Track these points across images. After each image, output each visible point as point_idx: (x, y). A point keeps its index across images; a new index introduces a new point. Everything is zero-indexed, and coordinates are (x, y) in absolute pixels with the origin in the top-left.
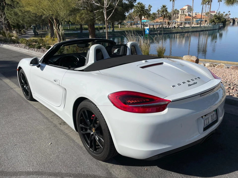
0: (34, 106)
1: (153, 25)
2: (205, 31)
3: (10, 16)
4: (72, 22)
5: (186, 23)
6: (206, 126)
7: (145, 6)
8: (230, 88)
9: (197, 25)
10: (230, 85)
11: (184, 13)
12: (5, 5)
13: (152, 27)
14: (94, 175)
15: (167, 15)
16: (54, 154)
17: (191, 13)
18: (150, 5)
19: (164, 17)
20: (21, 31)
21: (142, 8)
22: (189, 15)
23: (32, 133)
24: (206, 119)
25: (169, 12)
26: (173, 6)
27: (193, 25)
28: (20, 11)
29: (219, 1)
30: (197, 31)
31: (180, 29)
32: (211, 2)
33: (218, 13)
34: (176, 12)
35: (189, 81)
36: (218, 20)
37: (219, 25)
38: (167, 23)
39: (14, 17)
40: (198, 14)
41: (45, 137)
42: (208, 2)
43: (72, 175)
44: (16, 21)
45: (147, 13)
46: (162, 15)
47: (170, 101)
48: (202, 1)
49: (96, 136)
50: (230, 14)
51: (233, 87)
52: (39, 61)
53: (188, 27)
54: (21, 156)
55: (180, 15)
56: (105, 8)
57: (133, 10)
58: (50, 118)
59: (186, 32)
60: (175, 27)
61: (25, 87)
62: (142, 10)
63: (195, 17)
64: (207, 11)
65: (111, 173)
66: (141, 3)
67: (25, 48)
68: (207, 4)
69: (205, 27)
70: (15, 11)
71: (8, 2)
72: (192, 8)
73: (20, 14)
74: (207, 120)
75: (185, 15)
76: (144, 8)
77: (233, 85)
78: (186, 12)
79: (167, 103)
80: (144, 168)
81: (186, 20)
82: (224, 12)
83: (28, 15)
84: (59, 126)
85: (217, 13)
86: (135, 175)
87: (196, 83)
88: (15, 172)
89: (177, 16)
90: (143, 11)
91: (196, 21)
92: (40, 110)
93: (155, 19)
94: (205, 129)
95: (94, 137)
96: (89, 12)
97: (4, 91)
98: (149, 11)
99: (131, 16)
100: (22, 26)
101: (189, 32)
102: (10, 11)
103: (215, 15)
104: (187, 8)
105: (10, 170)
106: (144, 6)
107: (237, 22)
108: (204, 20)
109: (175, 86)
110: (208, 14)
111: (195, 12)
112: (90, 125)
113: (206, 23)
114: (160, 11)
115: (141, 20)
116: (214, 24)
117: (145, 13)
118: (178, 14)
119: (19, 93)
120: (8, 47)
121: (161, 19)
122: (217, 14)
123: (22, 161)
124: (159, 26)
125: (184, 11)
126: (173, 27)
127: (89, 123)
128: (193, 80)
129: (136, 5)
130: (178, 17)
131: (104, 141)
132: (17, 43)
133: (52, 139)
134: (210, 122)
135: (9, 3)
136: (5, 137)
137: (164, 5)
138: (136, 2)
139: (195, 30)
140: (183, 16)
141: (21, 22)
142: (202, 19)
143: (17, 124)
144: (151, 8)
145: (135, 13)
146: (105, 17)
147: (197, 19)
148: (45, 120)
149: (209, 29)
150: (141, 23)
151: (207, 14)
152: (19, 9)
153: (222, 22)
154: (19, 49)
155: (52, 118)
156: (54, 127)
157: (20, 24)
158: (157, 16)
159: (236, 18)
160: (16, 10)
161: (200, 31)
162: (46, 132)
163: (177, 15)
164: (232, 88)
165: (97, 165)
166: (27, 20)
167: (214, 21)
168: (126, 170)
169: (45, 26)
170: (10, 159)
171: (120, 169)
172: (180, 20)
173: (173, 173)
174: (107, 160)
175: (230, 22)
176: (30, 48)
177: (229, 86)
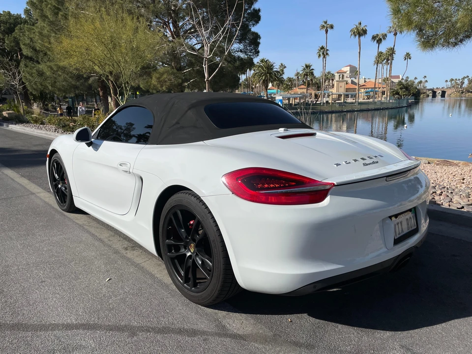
0: (76, 221)
1: (289, 99)
2: (383, 109)
3: (30, 78)
4: (143, 89)
5: (347, 96)
6: (398, 236)
7: (274, 65)
8: (435, 192)
9: (367, 99)
10: (434, 187)
11: (343, 79)
12: (21, 58)
13: (287, 101)
14: (192, 329)
15: (314, 81)
16: (116, 296)
17: (356, 78)
18: (282, 65)
19: (309, 85)
20: (47, 105)
21: (268, 69)
22: (353, 82)
23: (74, 262)
24: (398, 224)
25: (317, 77)
26: (324, 65)
27: (361, 100)
28: (49, 69)
29: (405, 59)
30: (368, 110)
31: (337, 106)
32: (393, 59)
33: (405, 79)
34: (329, 77)
35: (363, 159)
36: (404, 92)
37: (408, 99)
38: (313, 95)
39: (38, 79)
40: (369, 80)
41: (98, 269)
42: (386, 60)
43: (151, 330)
44: (40, 87)
45: (277, 77)
46: (305, 83)
47: (334, 184)
48: (376, 58)
49: (197, 258)
50: (427, 81)
51: (440, 191)
52: (93, 134)
53: (352, 103)
54: (54, 299)
55: (337, 81)
56: (206, 58)
57: (252, 72)
58: (106, 240)
59: (348, 111)
60: (327, 102)
61: (60, 186)
62: (268, 73)
63: (364, 85)
64: (385, 76)
65: (224, 327)
66: (267, 61)
67: (55, 131)
68: (385, 63)
69: (382, 103)
70: (39, 68)
71: (28, 53)
72: (358, 70)
73: (48, 73)
74: (400, 225)
75: (345, 82)
76: (272, 69)
77: (440, 188)
78: (347, 77)
79: (328, 187)
80: (287, 319)
81: (347, 90)
82: (416, 78)
83: (62, 77)
84: (124, 252)
85: (402, 79)
86: (269, 329)
87: (377, 162)
88: (44, 325)
89: (331, 85)
90: (270, 74)
91: (366, 92)
92: (86, 227)
93: (291, 88)
94: (397, 241)
95: (194, 260)
96: (175, 71)
97: (18, 197)
98: (281, 75)
99: (249, 84)
100: (50, 97)
101: (354, 111)
102: (30, 69)
103: (400, 82)
104: (349, 70)
105: (35, 321)
106: (272, 66)
107: (440, 94)
108: (379, 90)
109: (340, 165)
110: (387, 80)
111: (364, 77)
112: (187, 238)
113: (384, 96)
114: (300, 75)
115: (267, 90)
116: (399, 98)
117: (274, 77)
118: (333, 80)
119: (47, 200)
120: (23, 130)
121: (302, 89)
122: (403, 81)
123: (55, 307)
124: (300, 100)
125: (343, 75)
126: (325, 102)
127: (184, 235)
128: (372, 158)
129: (258, 63)
130: (333, 85)
131: (213, 265)
132: (41, 124)
133: (112, 273)
134: (406, 231)
135: (30, 54)
136: (23, 269)
137: (308, 63)
138: (258, 55)
139: (364, 107)
140: (343, 84)
141: (50, 88)
142: (377, 89)
143: (45, 249)
144: (284, 70)
145: (256, 76)
146: (206, 75)
147: (367, 88)
148: (97, 243)
149: (390, 106)
150: (267, 95)
151: (385, 80)
152: (47, 65)
153: (414, 95)
154: (44, 134)
155: (110, 239)
156: (115, 253)
157: (47, 92)
158: (295, 84)
159: (437, 88)
160: (42, 67)
161: (373, 110)
162: (100, 261)
163: (331, 81)
164: (438, 192)
165: (197, 313)
166: (60, 85)
167: (398, 93)
168: (252, 321)
169: (92, 98)
170: (33, 303)
171: (241, 319)
172: (337, 90)
173: (340, 326)
174: (215, 305)
175: (428, 96)
176: (64, 132)
177: (434, 190)
